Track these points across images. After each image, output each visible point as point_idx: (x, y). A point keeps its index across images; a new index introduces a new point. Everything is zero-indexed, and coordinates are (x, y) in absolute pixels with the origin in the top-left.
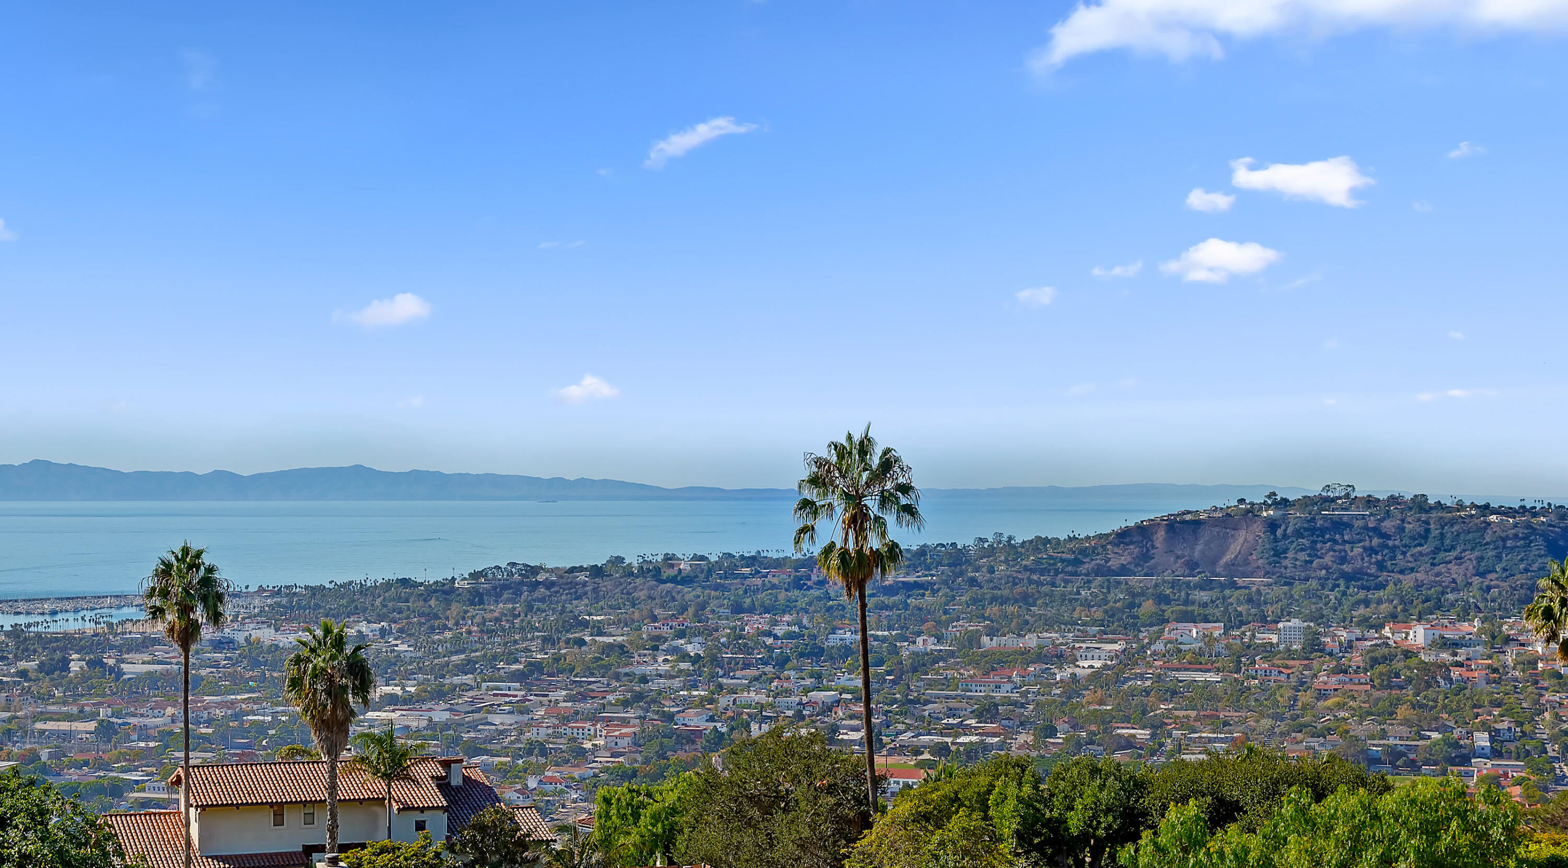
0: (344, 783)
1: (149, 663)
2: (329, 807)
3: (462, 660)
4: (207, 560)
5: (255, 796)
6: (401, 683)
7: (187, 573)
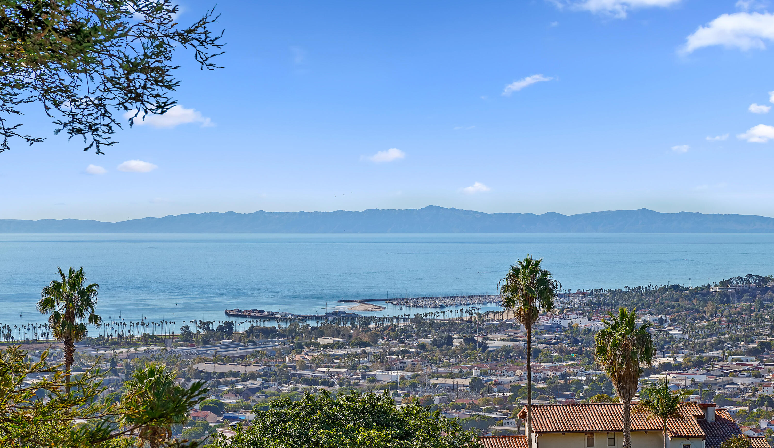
0: (635, 419)
1: (504, 340)
2: (624, 434)
3: (715, 340)
4: (543, 267)
5: (575, 426)
6: (673, 355)
7: (529, 276)
